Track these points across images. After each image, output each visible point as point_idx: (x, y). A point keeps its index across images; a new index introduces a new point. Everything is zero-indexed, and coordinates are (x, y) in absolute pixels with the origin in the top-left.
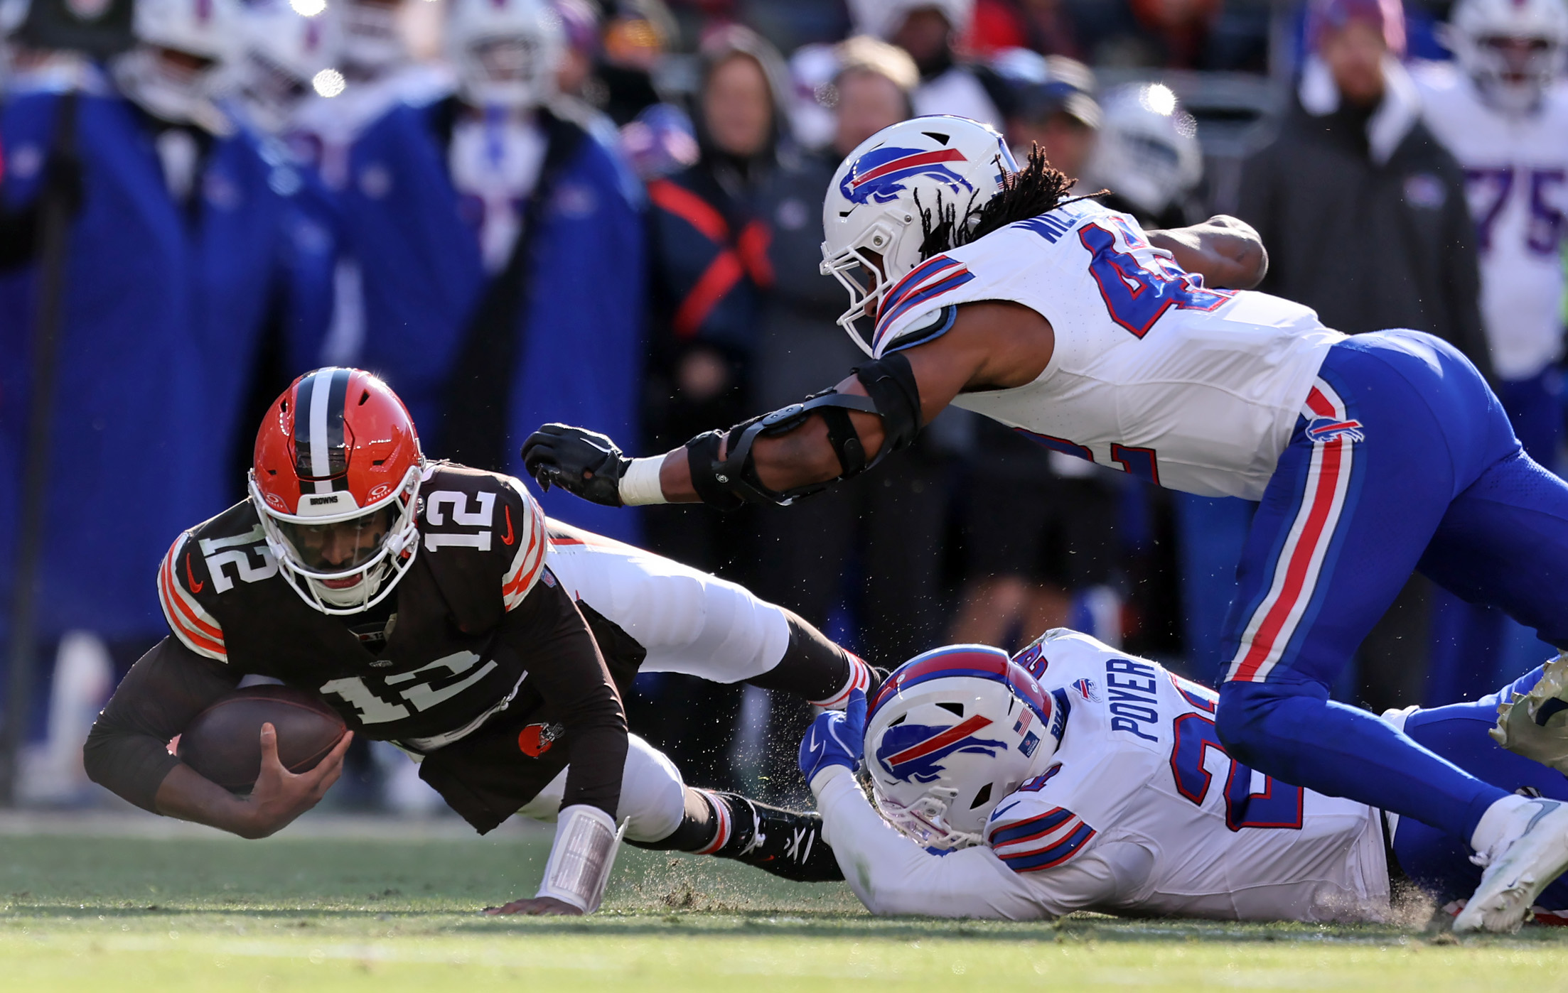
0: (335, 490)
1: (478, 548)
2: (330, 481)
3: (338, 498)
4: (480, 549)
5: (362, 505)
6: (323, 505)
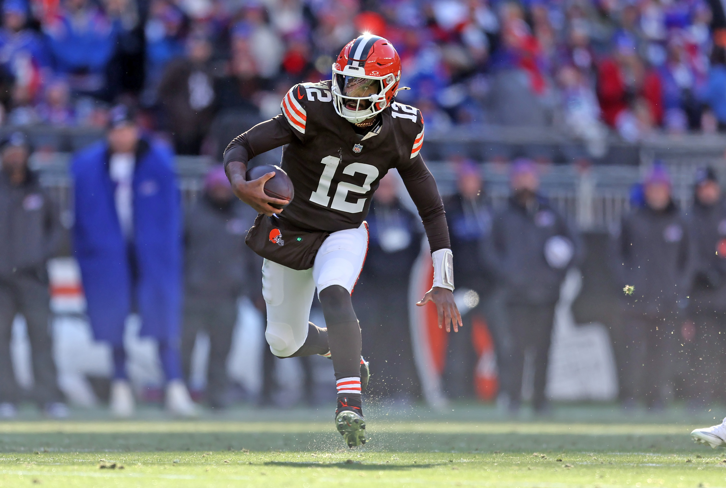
0: (359, 66)
2: (359, 62)
3: (359, 69)
5: (367, 74)
6: (353, 70)
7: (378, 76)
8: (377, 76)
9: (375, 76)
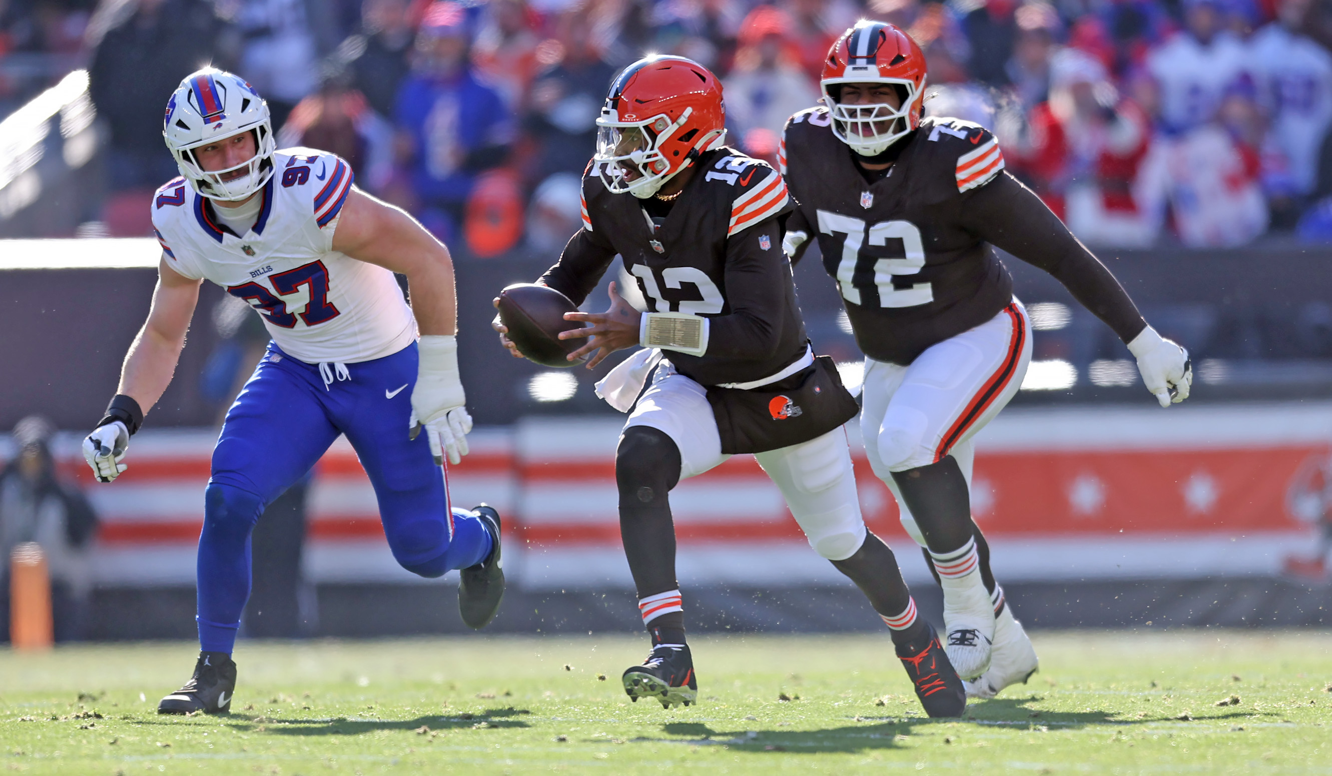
1: (727, 181)
4: (728, 183)
7: (636, 121)
8: (633, 121)
9: (631, 121)
